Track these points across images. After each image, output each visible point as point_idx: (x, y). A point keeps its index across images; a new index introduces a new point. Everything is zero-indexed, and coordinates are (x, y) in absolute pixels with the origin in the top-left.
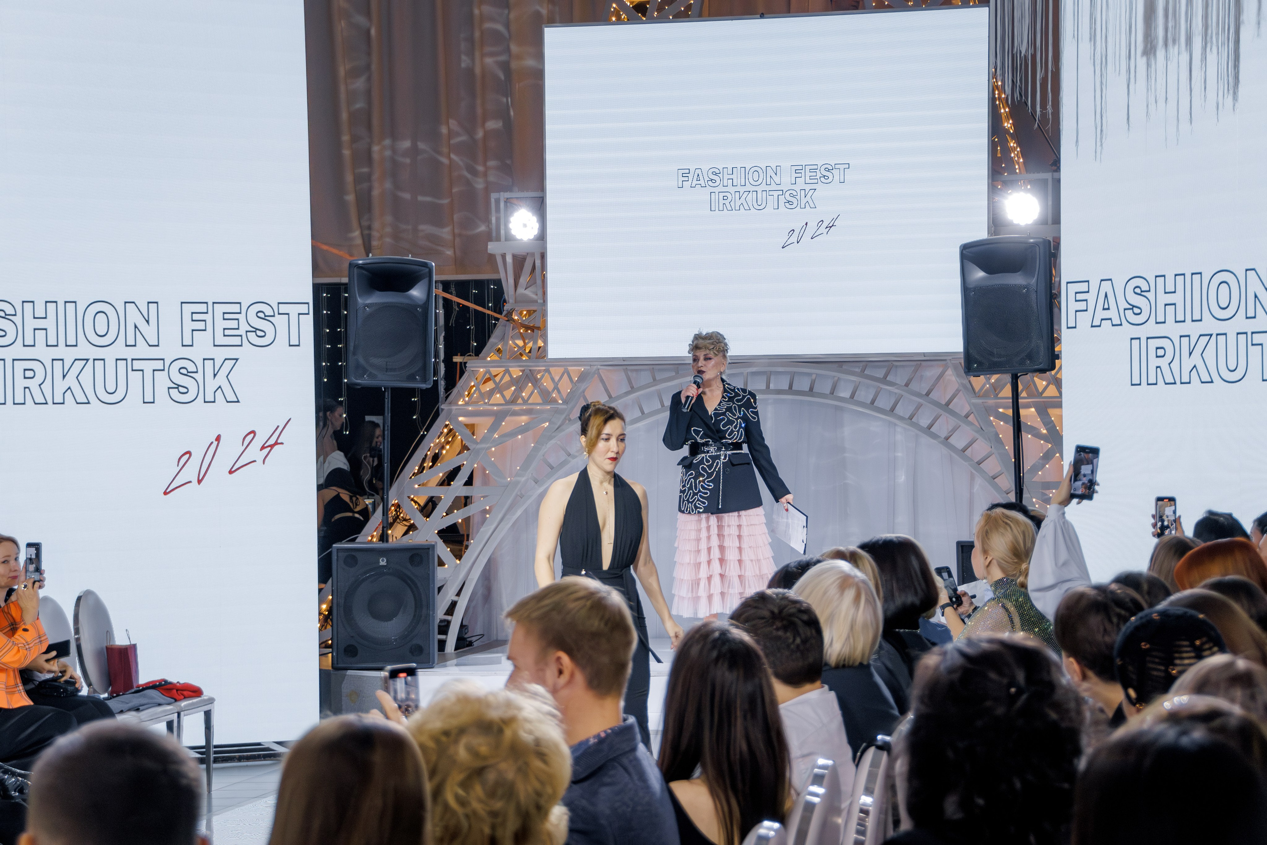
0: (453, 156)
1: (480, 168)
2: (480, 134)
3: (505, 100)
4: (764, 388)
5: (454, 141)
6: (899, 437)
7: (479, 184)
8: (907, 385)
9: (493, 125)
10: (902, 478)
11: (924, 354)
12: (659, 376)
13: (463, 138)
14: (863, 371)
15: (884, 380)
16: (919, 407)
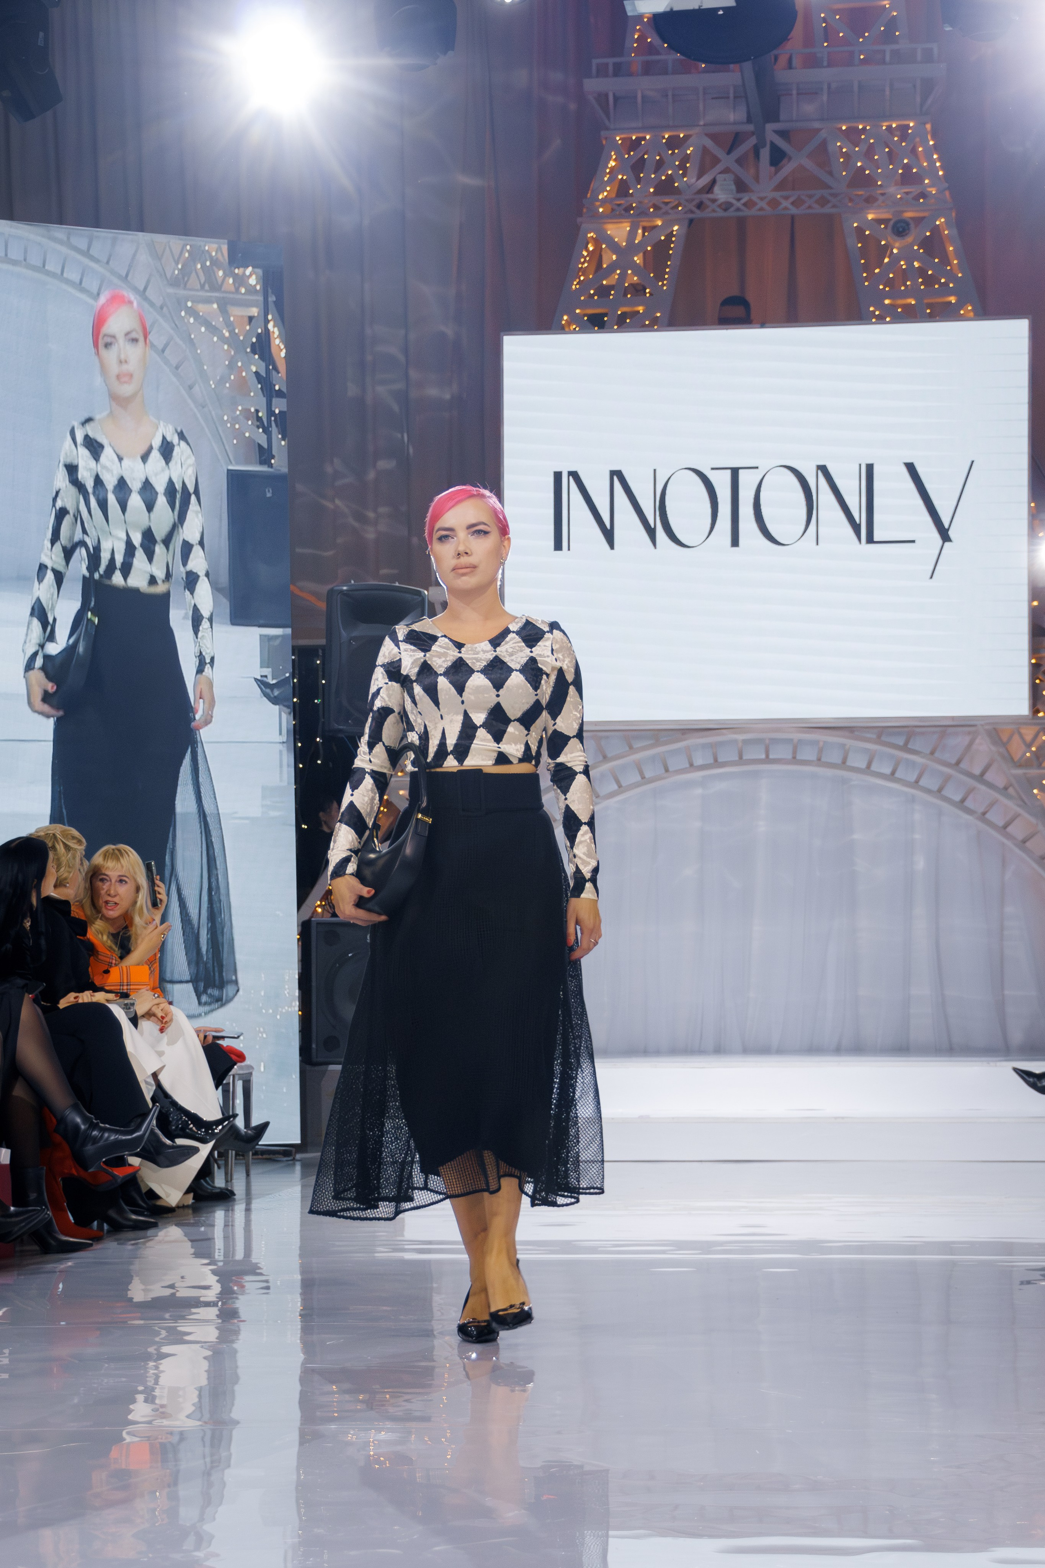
0: (337, 502)
1: (371, 515)
2: (371, 475)
3: (399, 436)
4: (763, 756)
5: (338, 483)
6: (917, 816)
7: (370, 535)
8: (932, 753)
9: (384, 464)
10: (920, 863)
11: (953, 718)
12: (637, 745)
13: (349, 480)
14: (879, 736)
15: (905, 748)
16: (947, 779)
